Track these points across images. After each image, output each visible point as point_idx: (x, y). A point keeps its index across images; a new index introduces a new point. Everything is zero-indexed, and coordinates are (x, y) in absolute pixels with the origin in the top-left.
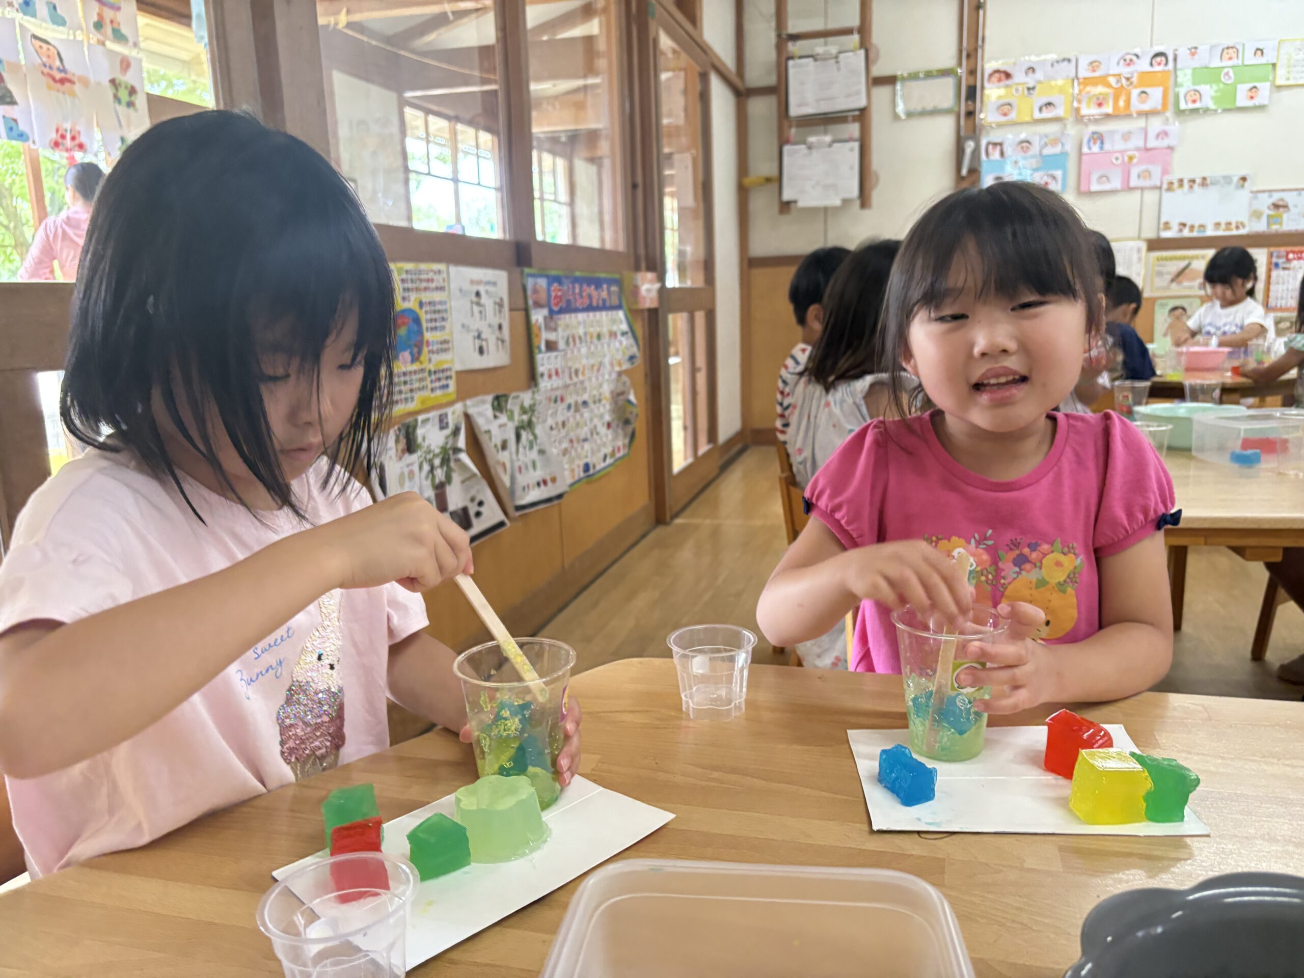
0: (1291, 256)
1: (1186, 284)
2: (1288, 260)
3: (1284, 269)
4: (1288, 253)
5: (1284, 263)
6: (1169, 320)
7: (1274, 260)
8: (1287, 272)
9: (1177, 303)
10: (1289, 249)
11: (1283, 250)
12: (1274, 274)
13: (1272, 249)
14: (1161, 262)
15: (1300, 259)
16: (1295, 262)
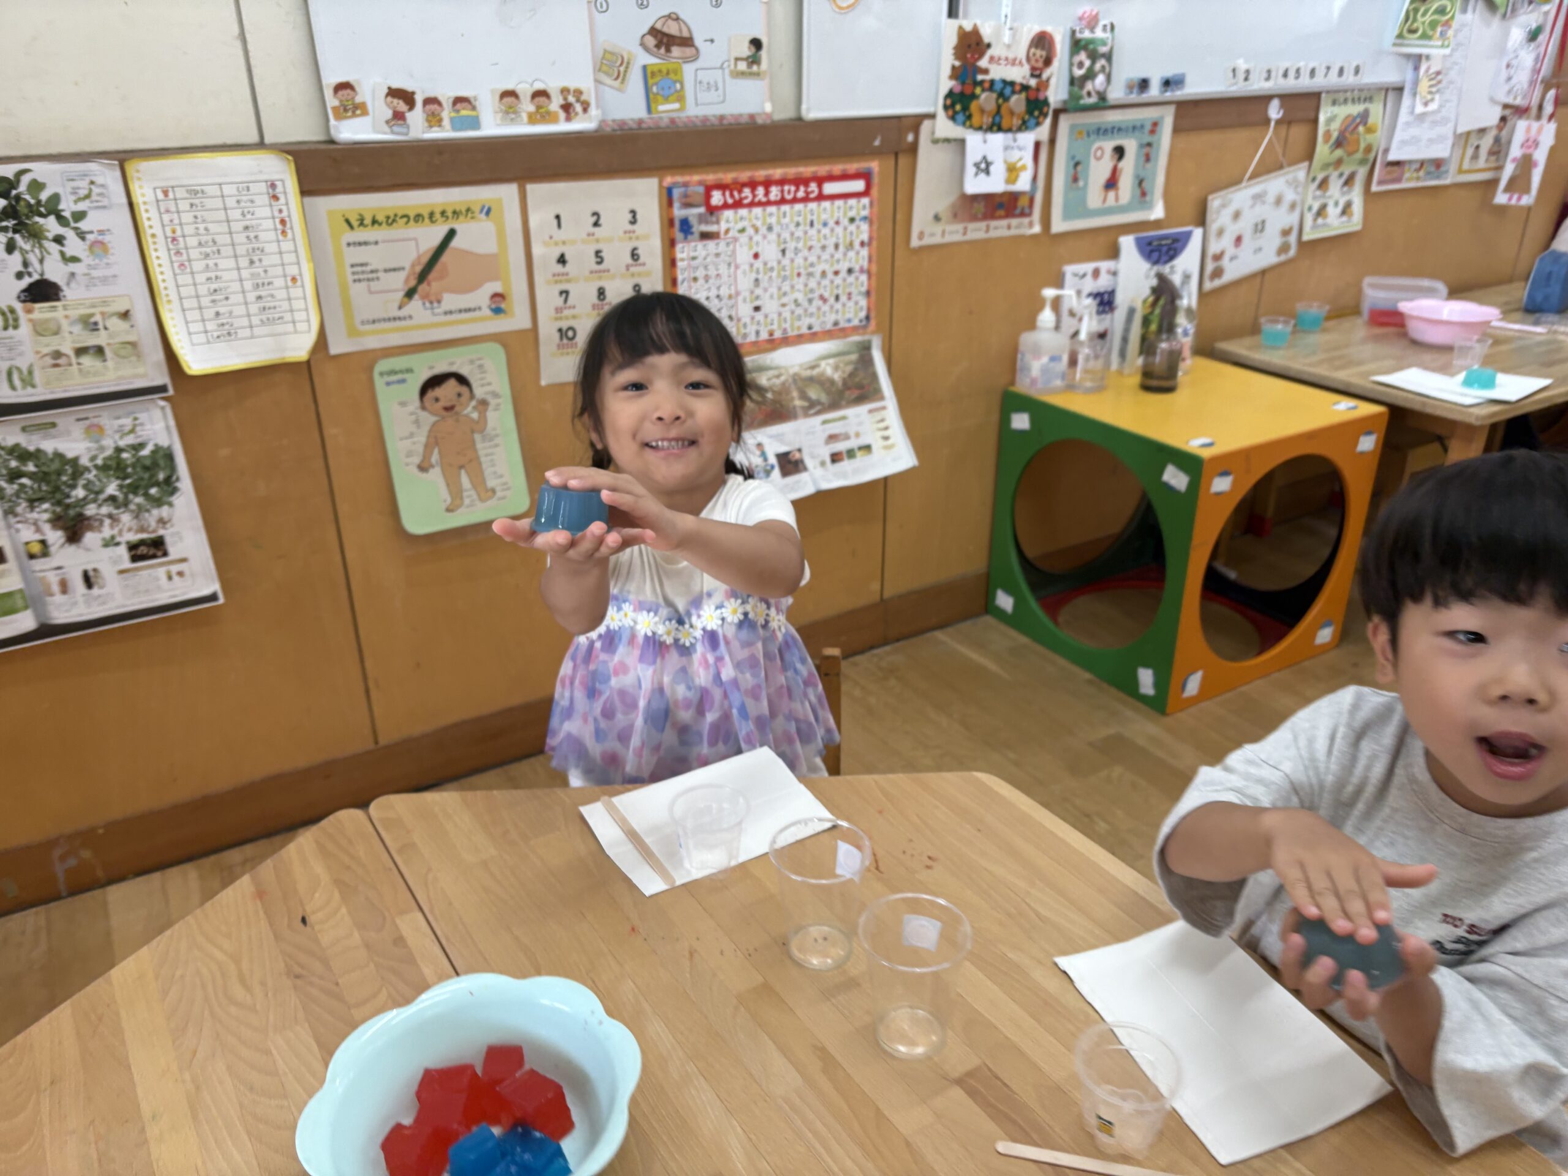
0: (717, 198)
1: (450, 301)
2: (712, 210)
3: (705, 236)
4: (709, 189)
5: (701, 219)
6: (428, 419)
7: (678, 212)
8: (711, 244)
9: (441, 363)
10: (711, 177)
11: (696, 179)
12: (682, 252)
13: (668, 180)
14: (360, 235)
15: (738, 204)
16: (728, 214)
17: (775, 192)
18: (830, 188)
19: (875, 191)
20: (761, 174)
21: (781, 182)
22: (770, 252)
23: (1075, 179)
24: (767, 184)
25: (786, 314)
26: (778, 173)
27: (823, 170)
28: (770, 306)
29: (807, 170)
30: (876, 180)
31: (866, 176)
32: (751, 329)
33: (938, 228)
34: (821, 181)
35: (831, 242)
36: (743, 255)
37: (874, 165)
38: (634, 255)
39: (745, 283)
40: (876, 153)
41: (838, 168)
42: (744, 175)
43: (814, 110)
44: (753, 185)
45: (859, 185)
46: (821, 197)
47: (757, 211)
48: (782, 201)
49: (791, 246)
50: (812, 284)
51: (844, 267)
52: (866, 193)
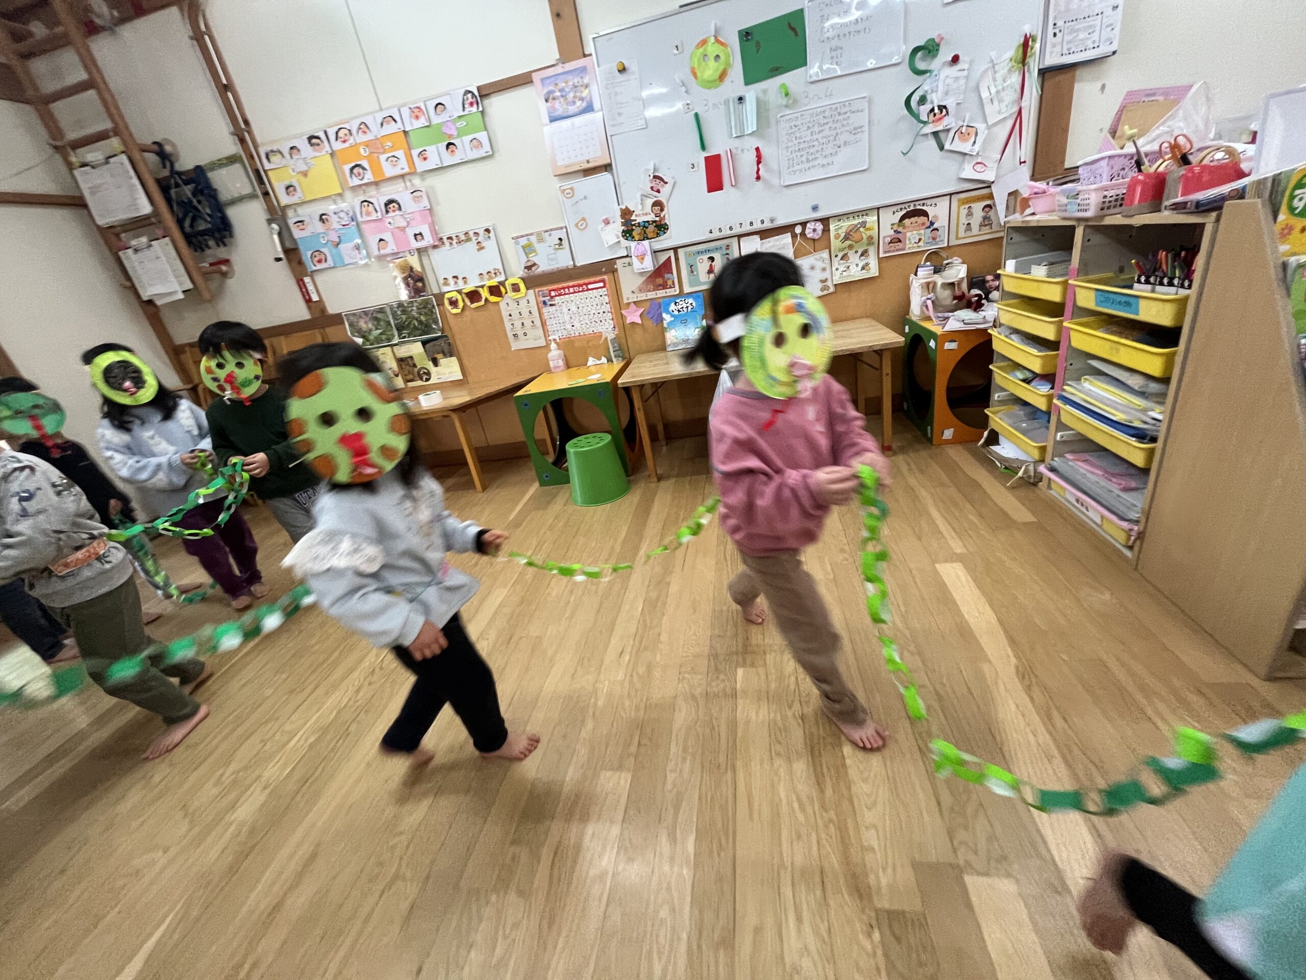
0: (553, 294)
2: (552, 297)
3: (551, 305)
4: (550, 291)
5: (549, 300)
7: (542, 299)
8: (554, 308)
10: (550, 288)
11: (545, 289)
13: (537, 290)
15: (560, 295)
16: (557, 298)
17: (571, 290)
18: (590, 286)
19: (607, 286)
20: (565, 285)
21: (573, 286)
22: (574, 308)
23: (692, 272)
24: (568, 287)
25: (583, 326)
26: (571, 284)
27: (586, 281)
28: (577, 325)
29: (581, 282)
30: (607, 282)
31: (603, 281)
32: (572, 332)
33: (635, 296)
34: (587, 284)
35: (594, 304)
36: (565, 310)
37: (605, 277)
38: (530, 313)
39: (567, 318)
40: (605, 273)
41: (592, 280)
42: (560, 286)
43: (579, 263)
44: (564, 288)
45: (601, 284)
46: (588, 290)
47: (567, 296)
48: (575, 292)
49: (580, 306)
50: (591, 317)
51: (601, 311)
52: (604, 287)
